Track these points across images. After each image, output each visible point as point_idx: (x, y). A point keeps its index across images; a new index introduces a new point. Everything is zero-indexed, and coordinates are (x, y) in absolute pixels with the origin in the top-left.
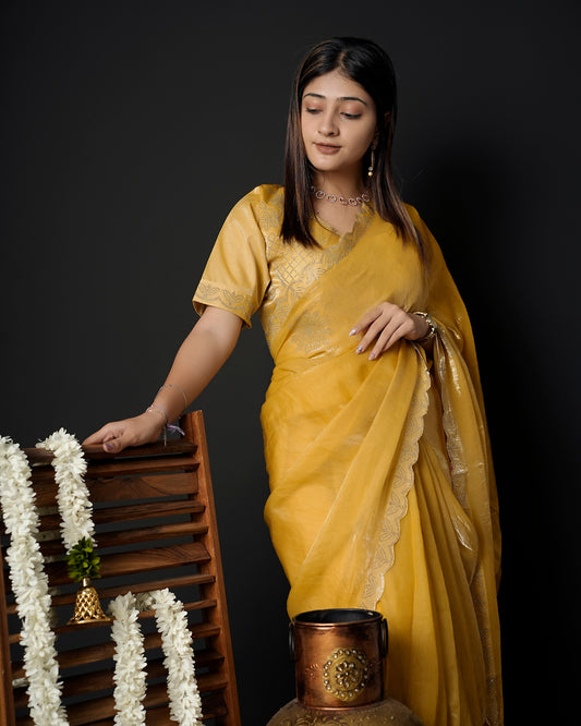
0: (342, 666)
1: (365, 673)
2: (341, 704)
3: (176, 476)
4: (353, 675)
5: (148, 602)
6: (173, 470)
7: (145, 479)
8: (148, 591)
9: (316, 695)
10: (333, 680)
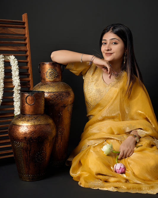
0: (50, 72)
1: (56, 74)
2: (50, 81)
3: (19, 29)
4: (53, 75)
5: (8, 58)
6: (18, 27)
7: (9, 29)
8: (8, 55)
9: (44, 79)
10: (48, 76)
